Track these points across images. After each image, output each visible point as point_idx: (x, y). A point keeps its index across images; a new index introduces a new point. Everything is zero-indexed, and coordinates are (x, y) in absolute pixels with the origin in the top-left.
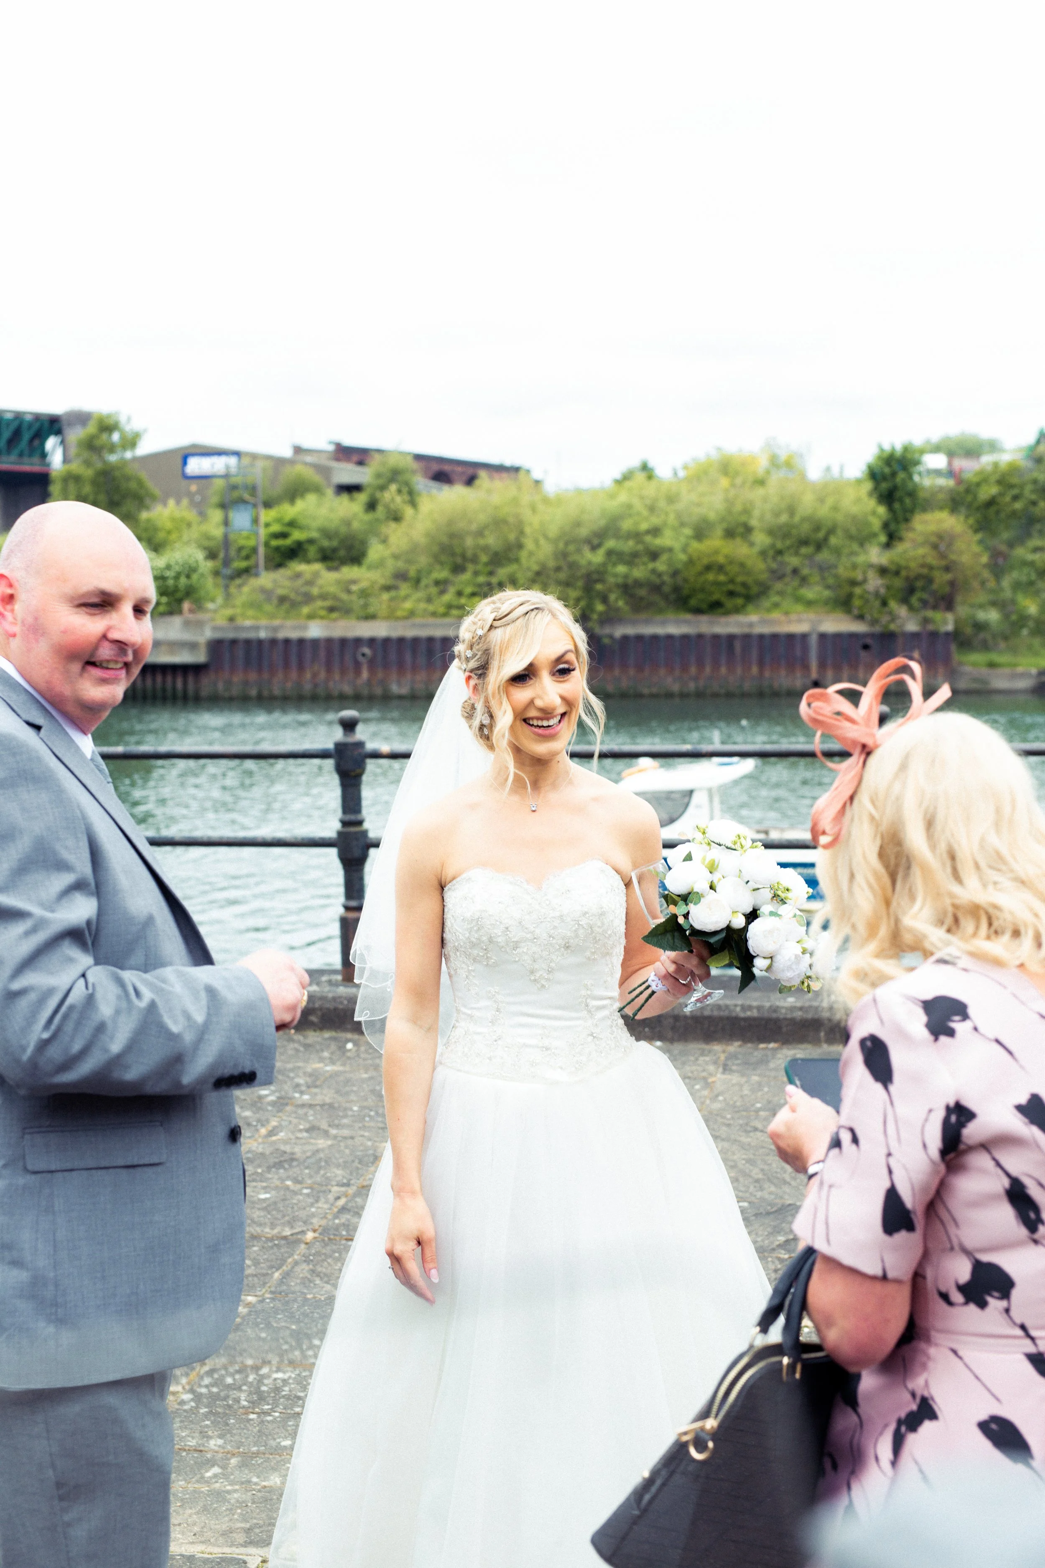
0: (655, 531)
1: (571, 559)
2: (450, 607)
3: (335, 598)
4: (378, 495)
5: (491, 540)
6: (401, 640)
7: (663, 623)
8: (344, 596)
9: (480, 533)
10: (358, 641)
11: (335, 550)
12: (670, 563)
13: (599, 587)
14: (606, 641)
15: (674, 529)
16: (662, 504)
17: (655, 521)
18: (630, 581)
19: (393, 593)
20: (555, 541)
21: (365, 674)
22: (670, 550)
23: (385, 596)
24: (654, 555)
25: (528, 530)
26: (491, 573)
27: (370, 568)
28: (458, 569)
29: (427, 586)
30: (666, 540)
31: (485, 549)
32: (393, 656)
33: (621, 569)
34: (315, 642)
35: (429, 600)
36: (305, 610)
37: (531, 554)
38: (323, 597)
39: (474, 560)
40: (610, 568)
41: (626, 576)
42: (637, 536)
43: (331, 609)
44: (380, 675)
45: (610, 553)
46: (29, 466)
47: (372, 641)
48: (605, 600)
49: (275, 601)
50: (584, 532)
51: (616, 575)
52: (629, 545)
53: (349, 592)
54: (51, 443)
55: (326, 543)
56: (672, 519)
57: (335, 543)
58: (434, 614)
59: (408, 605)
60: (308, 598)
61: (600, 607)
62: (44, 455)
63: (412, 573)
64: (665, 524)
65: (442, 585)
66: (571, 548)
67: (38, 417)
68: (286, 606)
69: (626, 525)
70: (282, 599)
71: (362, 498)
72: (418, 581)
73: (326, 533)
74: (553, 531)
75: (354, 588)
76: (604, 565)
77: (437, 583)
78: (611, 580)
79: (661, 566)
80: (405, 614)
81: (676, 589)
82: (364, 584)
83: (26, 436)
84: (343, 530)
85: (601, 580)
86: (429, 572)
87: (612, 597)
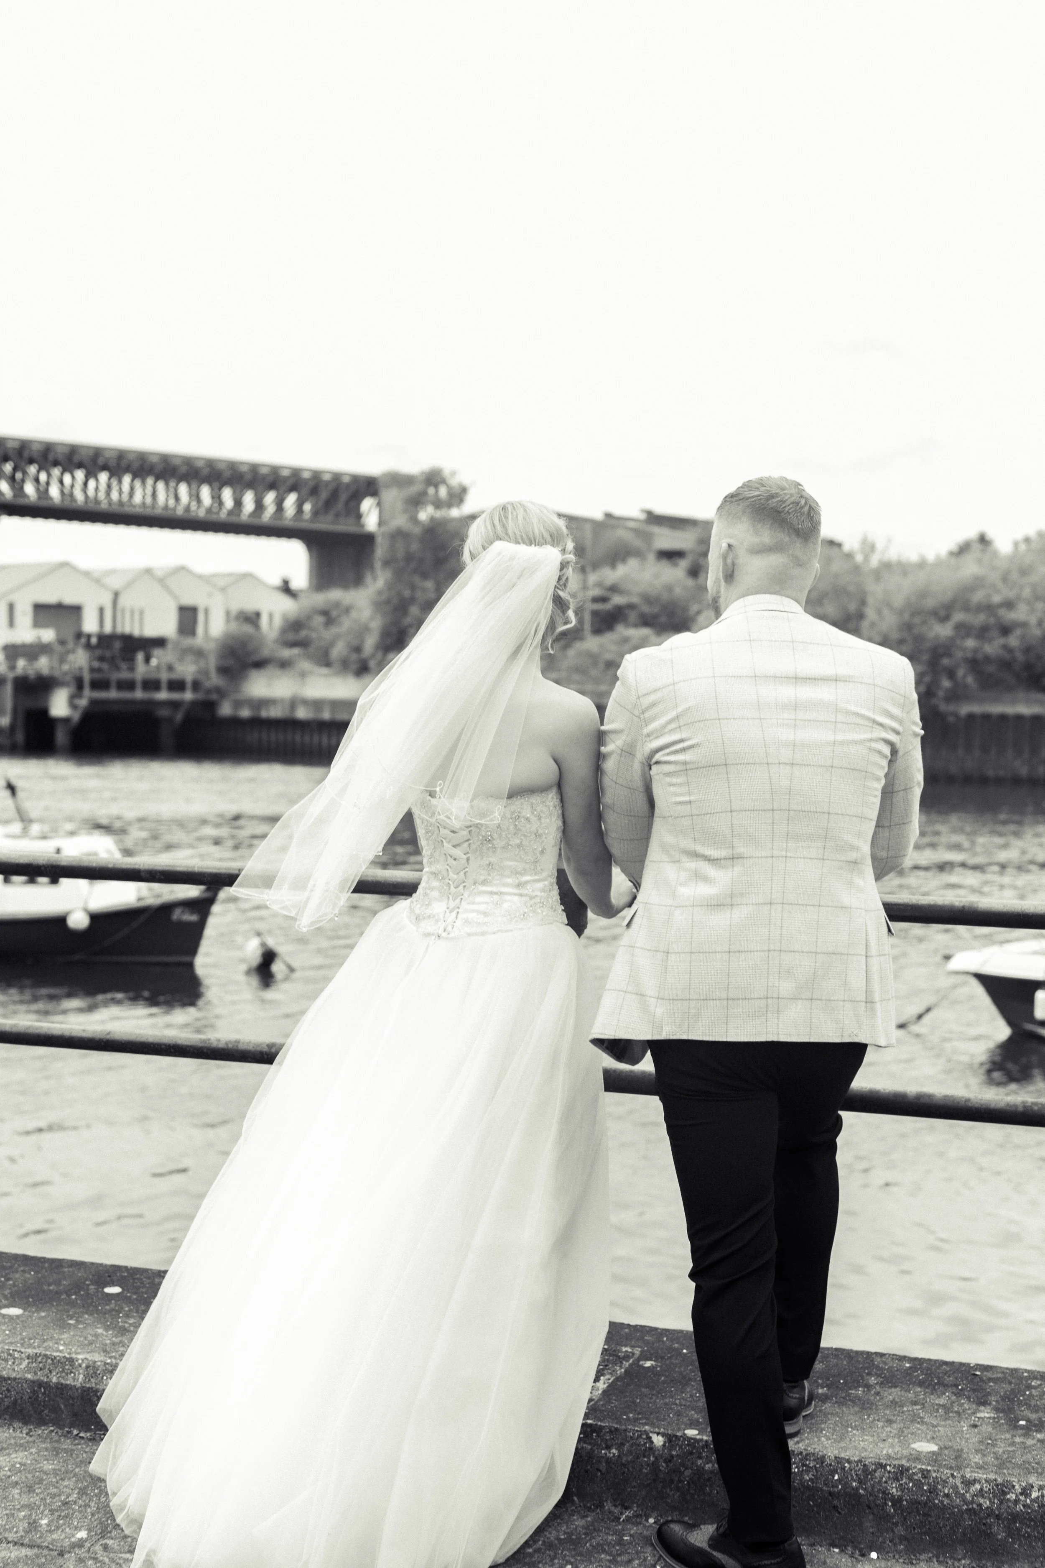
0: (1009, 605)
1: (916, 631)
7: (1014, 702)
11: (656, 616)
12: (1023, 638)
13: (946, 661)
14: (951, 719)
15: (1028, 603)
16: (1014, 576)
17: (1010, 594)
18: (980, 656)
20: (901, 612)
22: (1024, 625)
24: (1006, 630)
25: (870, 600)
30: (1020, 614)
33: (970, 643)
37: (873, 625)
40: (958, 642)
41: (975, 651)
42: (989, 608)
45: (959, 627)
46: (344, 526)
48: (951, 675)
49: (602, 666)
50: (930, 603)
51: (964, 649)
52: (980, 619)
54: (367, 505)
56: (1027, 592)
57: (656, 610)
61: (946, 683)
62: (359, 516)
64: (1019, 597)
66: (917, 620)
67: (355, 478)
69: (978, 597)
70: (609, 664)
71: (684, 564)
73: (647, 599)
74: (898, 601)
76: (952, 639)
78: (959, 655)
79: (1013, 641)
81: (1028, 666)
83: (343, 497)
84: (665, 596)
85: (949, 655)
87: (960, 673)
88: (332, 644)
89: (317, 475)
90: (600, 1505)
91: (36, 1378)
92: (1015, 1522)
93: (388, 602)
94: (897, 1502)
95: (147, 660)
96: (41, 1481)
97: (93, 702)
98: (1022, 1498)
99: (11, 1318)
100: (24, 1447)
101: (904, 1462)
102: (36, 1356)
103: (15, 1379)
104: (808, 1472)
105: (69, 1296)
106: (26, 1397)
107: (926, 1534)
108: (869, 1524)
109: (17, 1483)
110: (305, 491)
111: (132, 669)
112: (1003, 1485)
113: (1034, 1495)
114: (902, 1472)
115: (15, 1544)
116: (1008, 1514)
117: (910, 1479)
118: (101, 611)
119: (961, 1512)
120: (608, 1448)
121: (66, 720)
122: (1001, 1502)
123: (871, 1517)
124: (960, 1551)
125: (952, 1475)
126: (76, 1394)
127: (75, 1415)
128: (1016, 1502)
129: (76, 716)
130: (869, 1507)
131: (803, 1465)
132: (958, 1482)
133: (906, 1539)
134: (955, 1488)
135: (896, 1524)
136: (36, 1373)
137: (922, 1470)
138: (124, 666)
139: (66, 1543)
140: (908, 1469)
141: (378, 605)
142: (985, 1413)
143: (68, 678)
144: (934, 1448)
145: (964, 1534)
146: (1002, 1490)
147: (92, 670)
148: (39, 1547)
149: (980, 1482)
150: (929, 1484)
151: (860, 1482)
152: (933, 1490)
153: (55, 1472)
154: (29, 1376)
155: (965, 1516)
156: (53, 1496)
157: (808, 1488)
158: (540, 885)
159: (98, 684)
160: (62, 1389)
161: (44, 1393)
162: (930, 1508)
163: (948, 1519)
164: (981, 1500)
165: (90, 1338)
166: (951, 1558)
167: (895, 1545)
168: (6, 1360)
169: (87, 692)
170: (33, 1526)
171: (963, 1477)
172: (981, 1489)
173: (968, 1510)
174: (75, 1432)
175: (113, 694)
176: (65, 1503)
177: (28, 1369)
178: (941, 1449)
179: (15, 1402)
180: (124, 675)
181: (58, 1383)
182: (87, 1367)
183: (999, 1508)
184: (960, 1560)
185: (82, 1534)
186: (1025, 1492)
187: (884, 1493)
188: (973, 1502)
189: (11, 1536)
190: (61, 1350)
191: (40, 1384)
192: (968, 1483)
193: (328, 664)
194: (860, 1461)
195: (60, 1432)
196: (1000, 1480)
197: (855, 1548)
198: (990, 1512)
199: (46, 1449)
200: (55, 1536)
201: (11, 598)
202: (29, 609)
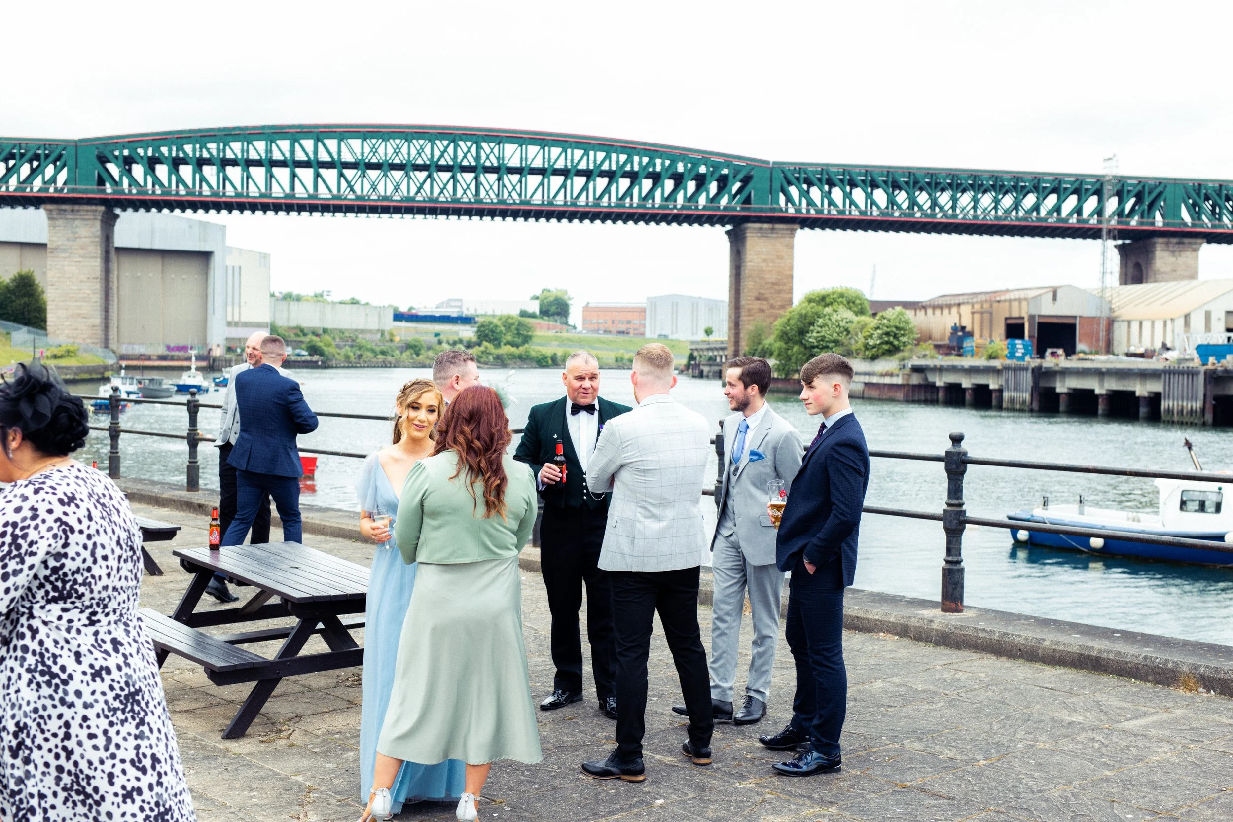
99: (1075, 637)
109: (1069, 680)
154: (1077, 652)
160: (1089, 656)
161: (1083, 658)
168: (1070, 647)
170: (1071, 689)
177: (1077, 650)
179: (1072, 661)
185: (1087, 693)
189: (1063, 690)
191: (1081, 654)
201: (1207, 308)
202: (1222, 315)
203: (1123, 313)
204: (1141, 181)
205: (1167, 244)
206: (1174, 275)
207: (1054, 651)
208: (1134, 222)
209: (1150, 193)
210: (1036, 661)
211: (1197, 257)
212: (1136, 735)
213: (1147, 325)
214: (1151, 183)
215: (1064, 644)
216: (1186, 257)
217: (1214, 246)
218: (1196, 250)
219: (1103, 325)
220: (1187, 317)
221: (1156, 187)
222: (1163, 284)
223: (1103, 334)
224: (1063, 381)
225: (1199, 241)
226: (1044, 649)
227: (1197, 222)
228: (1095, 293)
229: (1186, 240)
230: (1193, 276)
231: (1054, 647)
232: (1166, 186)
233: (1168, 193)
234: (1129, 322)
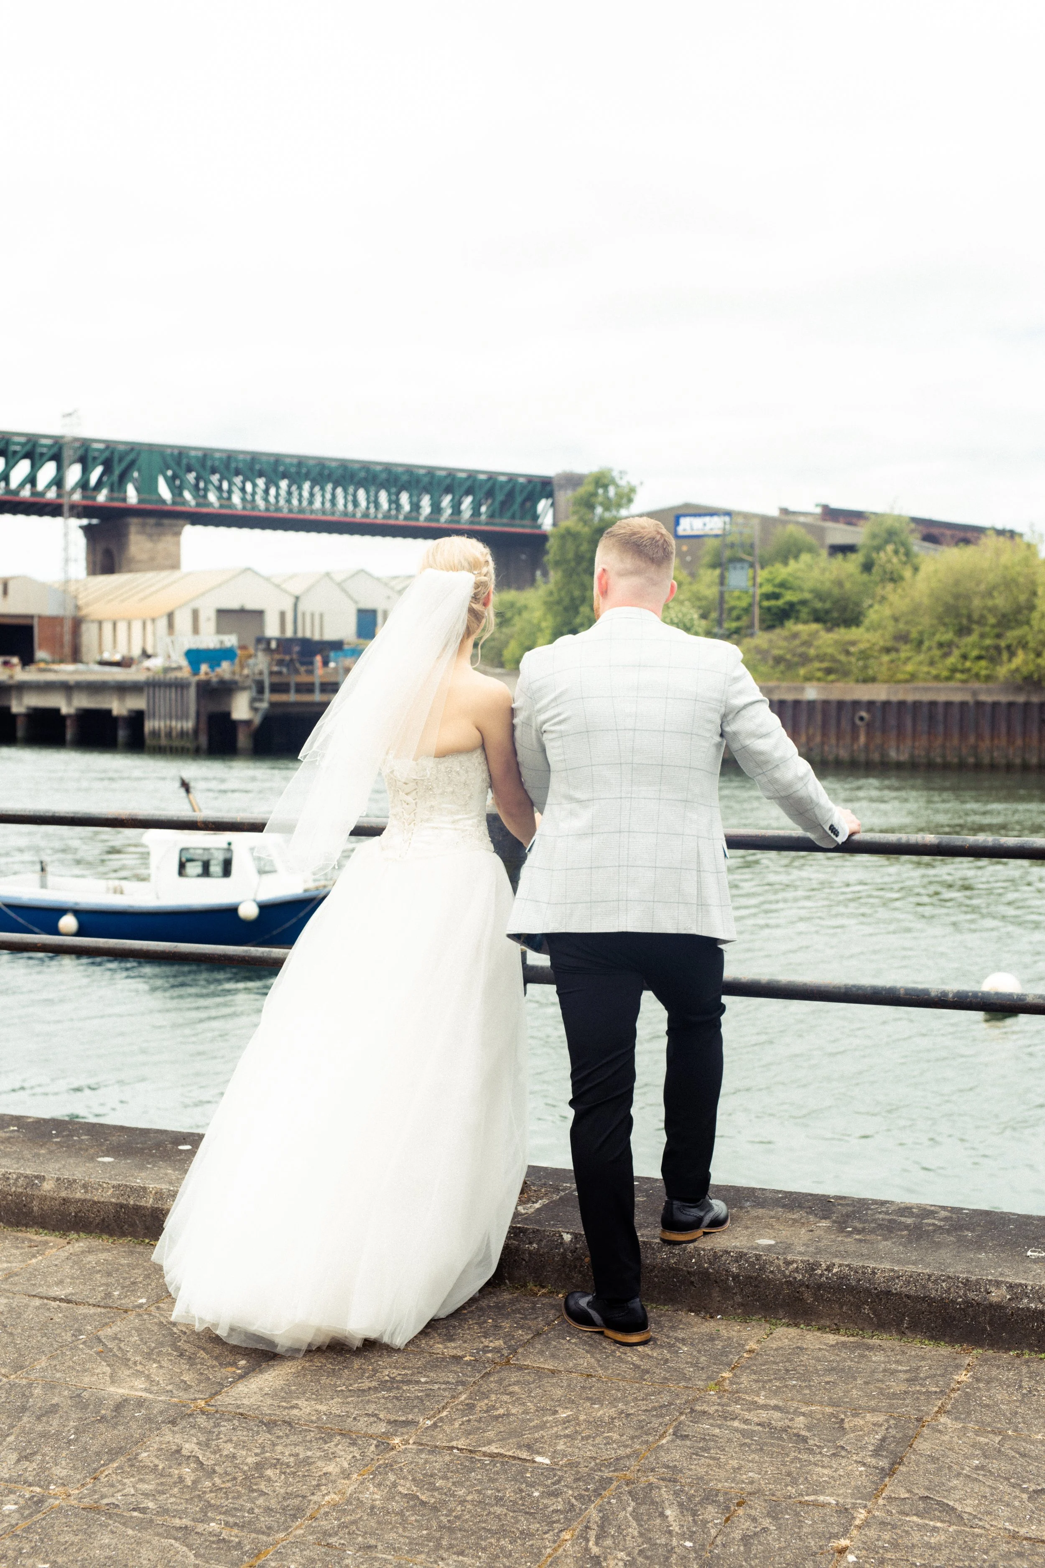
2: (954, 670)
3: (833, 659)
4: (874, 555)
5: (1000, 601)
6: (902, 704)
8: (843, 658)
9: (989, 594)
10: (856, 704)
19: (893, 655)
21: (862, 739)
23: (885, 658)
26: (999, 636)
27: (868, 630)
28: (963, 631)
29: (930, 649)
31: (992, 610)
32: (892, 721)
34: (811, 704)
35: (932, 663)
36: (802, 671)
38: (821, 658)
39: (982, 621)
43: (829, 671)
44: (878, 740)
46: (521, 528)
47: (871, 704)
49: (771, 662)
53: (848, 653)
54: (543, 505)
55: (819, 605)
57: (828, 605)
58: (937, 678)
59: (909, 668)
60: (805, 659)
62: (535, 517)
63: (914, 635)
65: (946, 647)
67: (530, 479)
68: (782, 667)
70: (778, 660)
71: (858, 558)
72: (920, 643)
73: (820, 596)
75: (852, 649)
77: (941, 645)
80: (907, 677)
82: (862, 646)
83: (519, 499)
84: (836, 591)
86: (934, 634)
88: (506, 644)
89: (492, 477)
90: (524, 1286)
91: (118, 1201)
92: (819, 1290)
93: (559, 602)
94: (736, 1277)
95: (325, 663)
96: (117, 1270)
97: (273, 705)
98: (826, 1273)
99: (104, 1163)
100: (108, 1250)
101: (745, 1251)
102: (119, 1186)
103: (103, 1202)
104: (673, 1257)
105: (151, 1151)
106: (111, 1216)
107: (757, 1300)
108: (716, 1294)
109: (100, 1271)
110: (481, 494)
111: (311, 672)
112: (813, 1264)
113: (835, 1270)
114: (741, 1257)
115: (94, 1305)
116: (815, 1284)
117: (747, 1261)
118: (283, 615)
119: (782, 1284)
120: (531, 1243)
121: (248, 723)
122: (811, 1276)
123: (718, 1289)
124: (781, 1313)
125: (777, 1258)
126: (147, 1213)
127: (147, 1228)
128: (821, 1275)
129: (257, 720)
130: (716, 1282)
131: (671, 1253)
132: (781, 1263)
133: (743, 1305)
134: (778, 1266)
135: (735, 1294)
136: (118, 1198)
137: (756, 1255)
138: (303, 669)
139: (131, 1305)
140: (746, 1254)
141: (549, 606)
142: (824, 1223)
143: (249, 682)
144: (772, 1242)
145: (784, 1300)
146: (811, 1267)
147: (271, 673)
148: (110, 1307)
149: (796, 1262)
150: (759, 1264)
151: (710, 1263)
152: (762, 1269)
153: (128, 1265)
154: (113, 1200)
155: (785, 1286)
156: (125, 1279)
157: (672, 1269)
158: (470, 822)
159: (276, 688)
160: (137, 1209)
161: (124, 1213)
162: (760, 1282)
163: (772, 1289)
164: (796, 1275)
165: (161, 1175)
166: (774, 1318)
167: (735, 1309)
168: (97, 1189)
169: (267, 695)
170: (108, 1295)
171: (785, 1259)
172: (797, 1267)
173: (786, 1282)
174: (147, 1241)
175: (292, 697)
176: (133, 1283)
177: (113, 1196)
178: (777, 1243)
179: (103, 1220)
180: (304, 678)
181: (134, 1205)
182: (156, 1193)
183: (808, 1280)
184: (781, 1319)
185: (143, 1301)
186: (828, 1269)
187: (727, 1271)
188: (790, 1276)
189: (91, 1301)
190: (138, 1182)
191: (122, 1206)
192: (788, 1263)
193: (501, 665)
194: (712, 1249)
195: (136, 1241)
196: (811, 1261)
197: (706, 1312)
198: (802, 1283)
199: (125, 1252)
200: (123, 1301)
201: (195, 604)
202: (213, 615)
203: (94, 610)
204: (110, 446)
205: (144, 525)
206: (153, 564)
207: (65, 1201)
208: (102, 497)
209: (121, 460)
210: (27, 1225)
211: (178, 544)
212: (270, 1425)
213: (122, 627)
214: (121, 448)
215: (85, 1186)
216: (165, 543)
217: (199, 529)
218: (178, 534)
219: (67, 627)
220: (170, 616)
221: (127, 453)
222: (138, 575)
223: (67, 638)
224: (20, 698)
225: (181, 522)
226: (44, 1199)
227: (178, 499)
228: (57, 586)
229: (166, 522)
230: (175, 565)
231: (63, 1194)
232: (139, 454)
233: (143, 461)
234: (100, 623)
